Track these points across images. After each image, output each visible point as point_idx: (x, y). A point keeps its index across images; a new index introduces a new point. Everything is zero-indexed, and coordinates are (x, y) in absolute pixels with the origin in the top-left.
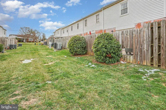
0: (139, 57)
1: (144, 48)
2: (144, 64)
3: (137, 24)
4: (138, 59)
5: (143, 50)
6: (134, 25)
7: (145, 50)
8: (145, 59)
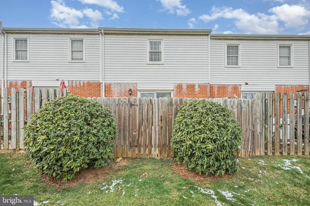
0: (250, 144)
1: (257, 131)
2: (256, 154)
3: (178, 85)
4: (249, 147)
5: (256, 134)
6: (173, 86)
7: (258, 133)
8: (258, 147)
